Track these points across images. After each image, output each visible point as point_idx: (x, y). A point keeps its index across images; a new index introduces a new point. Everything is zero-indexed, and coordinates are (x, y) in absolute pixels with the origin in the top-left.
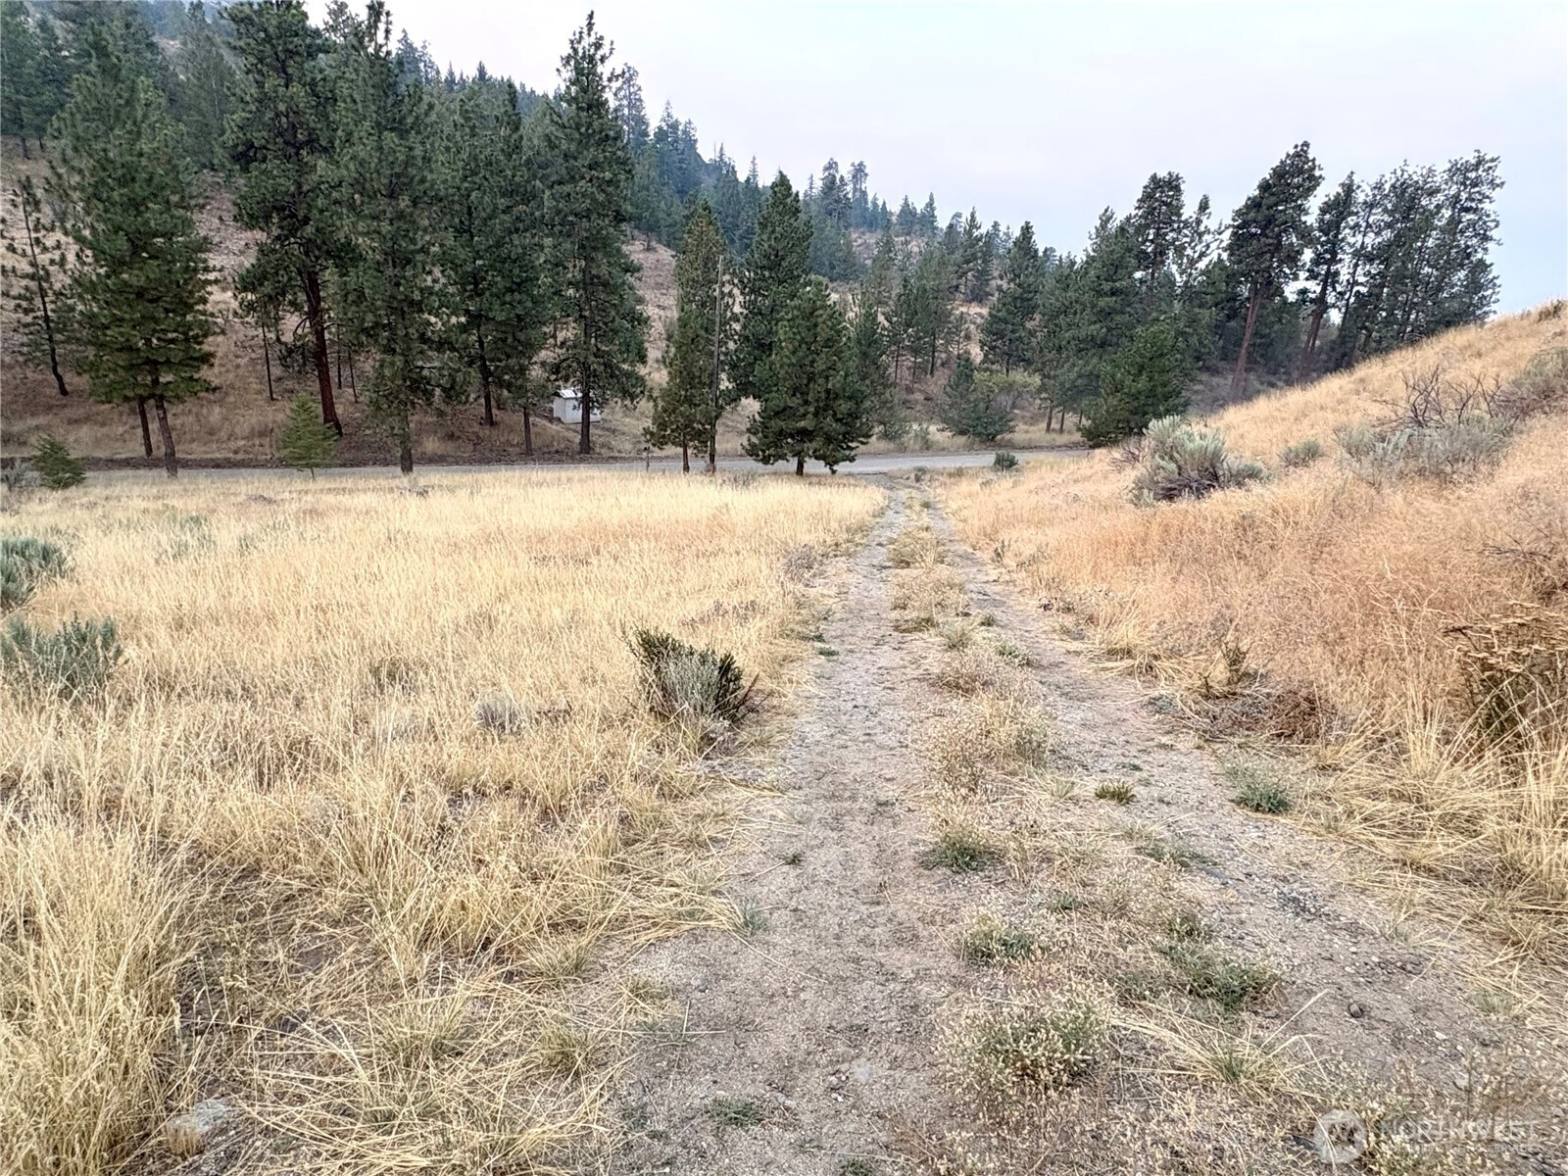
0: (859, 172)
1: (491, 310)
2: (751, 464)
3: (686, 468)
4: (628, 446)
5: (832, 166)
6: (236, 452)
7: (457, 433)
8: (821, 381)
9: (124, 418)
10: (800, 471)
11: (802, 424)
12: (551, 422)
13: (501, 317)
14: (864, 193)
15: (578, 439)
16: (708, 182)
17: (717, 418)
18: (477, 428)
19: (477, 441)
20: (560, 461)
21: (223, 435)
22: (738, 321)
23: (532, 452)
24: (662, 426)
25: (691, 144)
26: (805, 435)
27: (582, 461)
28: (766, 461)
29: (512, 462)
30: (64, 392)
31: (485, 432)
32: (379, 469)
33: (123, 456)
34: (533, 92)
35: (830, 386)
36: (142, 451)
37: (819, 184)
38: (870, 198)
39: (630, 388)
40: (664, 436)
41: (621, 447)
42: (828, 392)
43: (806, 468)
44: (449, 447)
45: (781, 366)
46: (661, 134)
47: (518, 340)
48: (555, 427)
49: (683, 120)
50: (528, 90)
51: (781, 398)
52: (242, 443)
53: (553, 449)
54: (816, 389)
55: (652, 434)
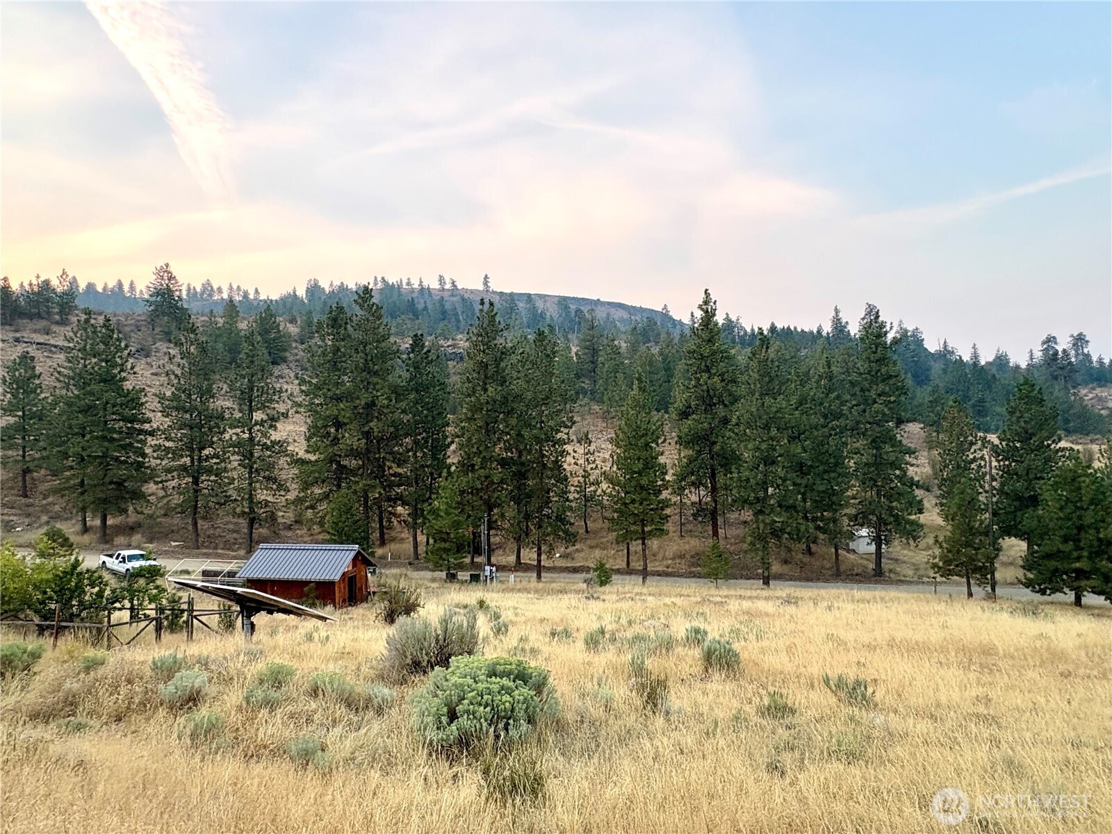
0: (1080, 340)
1: (815, 484)
2: (1027, 594)
3: (970, 595)
4: (911, 573)
5: (1050, 340)
6: (668, 567)
7: (789, 560)
8: (1092, 531)
9: (613, 546)
10: (1078, 602)
11: (1078, 565)
12: (848, 552)
13: (822, 488)
14: (1088, 356)
15: (872, 566)
16: (937, 367)
17: (995, 558)
18: (801, 556)
19: (803, 566)
20: (861, 582)
21: (660, 556)
22: (996, 480)
23: (841, 574)
24: (947, 562)
25: (919, 342)
26: (1081, 574)
27: (876, 582)
28: (1043, 592)
29: (827, 581)
30: (587, 532)
31: (807, 559)
32: (744, 581)
33: (617, 567)
34: (802, 331)
35: (1101, 536)
36: (624, 565)
37: (1038, 355)
38: (1095, 359)
39: (912, 532)
40: (949, 570)
41: (904, 572)
42: (1100, 540)
43: (1084, 601)
44: (785, 569)
45: (1051, 520)
46: (896, 341)
47: (830, 501)
48: (852, 556)
49: (910, 328)
50: (799, 330)
51: (1054, 543)
52: (670, 562)
53: (854, 572)
54: (1089, 537)
55: (939, 568)
